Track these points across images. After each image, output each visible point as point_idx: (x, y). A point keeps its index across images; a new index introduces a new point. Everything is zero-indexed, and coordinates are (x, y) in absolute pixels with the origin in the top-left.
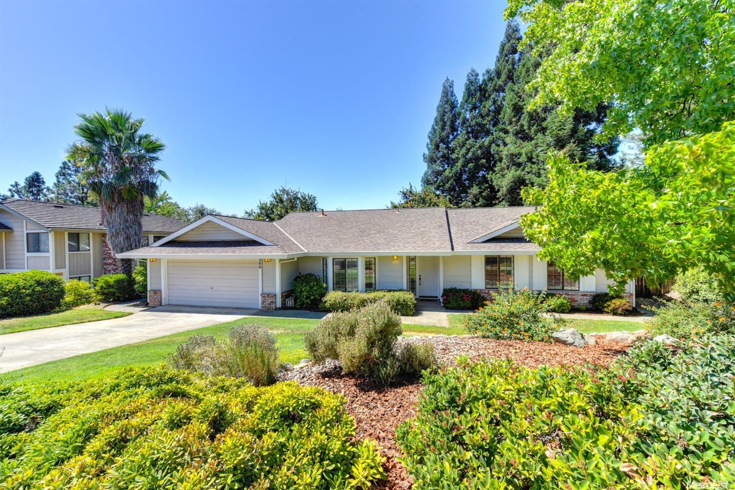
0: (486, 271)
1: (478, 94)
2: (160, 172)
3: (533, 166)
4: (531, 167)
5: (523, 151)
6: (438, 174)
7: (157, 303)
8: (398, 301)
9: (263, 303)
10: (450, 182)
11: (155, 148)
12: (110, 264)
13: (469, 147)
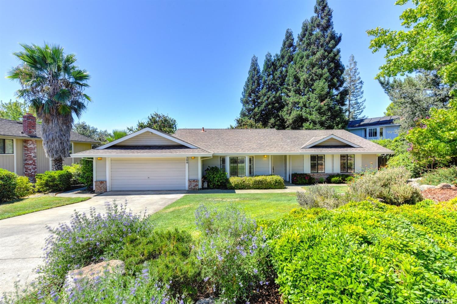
0: (311, 164)
1: (272, 67)
2: (85, 95)
3: (307, 109)
4: (306, 110)
5: (301, 101)
6: (249, 110)
7: (103, 190)
8: (276, 181)
9: (189, 186)
10: (258, 116)
11: (80, 77)
12: (31, 164)
13: (268, 96)
